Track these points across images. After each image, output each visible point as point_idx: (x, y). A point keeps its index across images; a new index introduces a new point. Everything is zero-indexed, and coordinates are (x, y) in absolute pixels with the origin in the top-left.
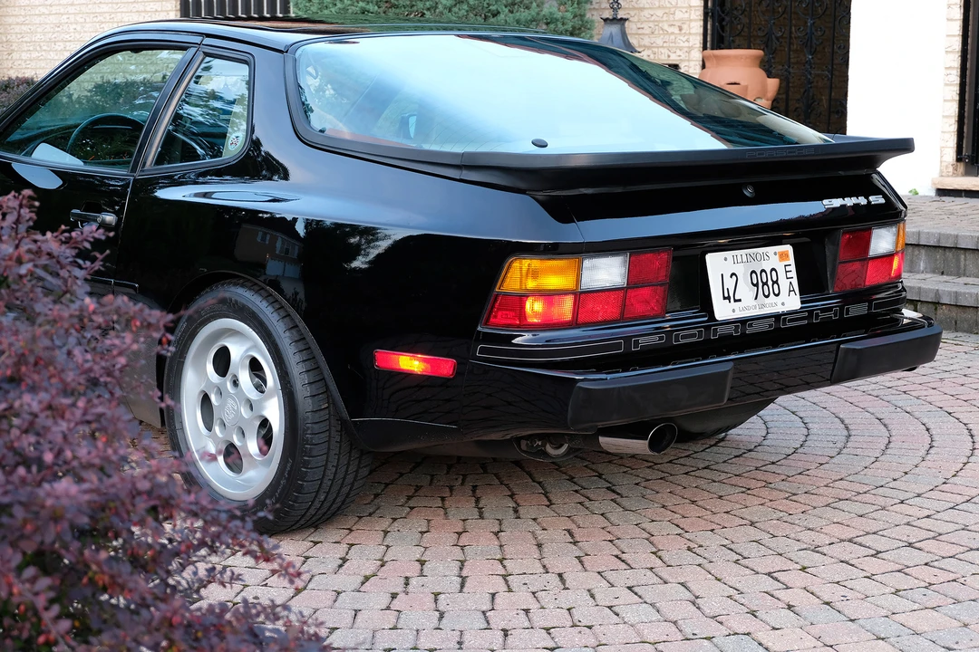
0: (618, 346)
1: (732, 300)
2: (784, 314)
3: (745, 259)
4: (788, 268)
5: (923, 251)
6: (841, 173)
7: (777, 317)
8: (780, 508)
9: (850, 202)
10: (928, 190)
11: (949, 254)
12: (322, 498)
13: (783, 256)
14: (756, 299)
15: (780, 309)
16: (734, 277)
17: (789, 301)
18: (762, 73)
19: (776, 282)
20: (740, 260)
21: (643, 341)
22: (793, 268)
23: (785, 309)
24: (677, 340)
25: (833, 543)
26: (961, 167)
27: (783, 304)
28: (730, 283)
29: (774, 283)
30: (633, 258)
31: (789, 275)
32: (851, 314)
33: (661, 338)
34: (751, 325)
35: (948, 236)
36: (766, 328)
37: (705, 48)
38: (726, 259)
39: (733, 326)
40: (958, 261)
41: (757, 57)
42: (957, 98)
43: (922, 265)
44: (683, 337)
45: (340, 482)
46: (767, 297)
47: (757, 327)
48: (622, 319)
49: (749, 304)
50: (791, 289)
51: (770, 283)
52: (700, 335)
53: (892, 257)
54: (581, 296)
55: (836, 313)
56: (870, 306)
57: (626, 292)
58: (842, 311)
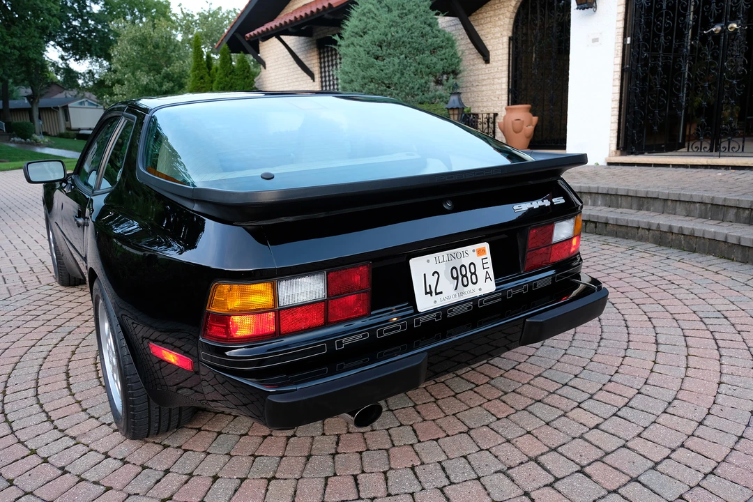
0: (321, 349)
1: (434, 293)
2: (481, 297)
3: (446, 258)
4: (484, 261)
5: (600, 196)
6: (531, 182)
7: (475, 300)
8: (493, 411)
9: (536, 204)
10: (603, 163)
11: (613, 197)
12: (156, 425)
13: (481, 252)
14: (456, 289)
15: (478, 294)
16: (436, 275)
17: (485, 285)
18: (530, 115)
19: (475, 273)
20: (441, 260)
21: (346, 341)
22: (489, 260)
23: (482, 293)
24: (381, 333)
25: (522, 463)
26: (619, 152)
27: (480, 289)
28: (432, 281)
29: (472, 274)
30: (331, 275)
31: (485, 266)
32: (538, 287)
33: (364, 336)
34: (451, 311)
35: (612, 189)
36: (466, 311)
37: (508, 105)
38: (428, 261)
39: (435, 315)
40: (618, 200)
41: (528, 108)
42: (617, 121)
43: (599, 203)
44: (386, 332)
45: (167, 415)
46: (465, 286)
47: (457, 311)
48: (327, 324)
49: (450, 294)
50: (487, 276)
51: (469, 275)
52: (404, 326)
53: (571, 240)
54: (281, 312)
55: (525, 289)
56: (553, 278)
57: (327, 302)
58: (530, 286)
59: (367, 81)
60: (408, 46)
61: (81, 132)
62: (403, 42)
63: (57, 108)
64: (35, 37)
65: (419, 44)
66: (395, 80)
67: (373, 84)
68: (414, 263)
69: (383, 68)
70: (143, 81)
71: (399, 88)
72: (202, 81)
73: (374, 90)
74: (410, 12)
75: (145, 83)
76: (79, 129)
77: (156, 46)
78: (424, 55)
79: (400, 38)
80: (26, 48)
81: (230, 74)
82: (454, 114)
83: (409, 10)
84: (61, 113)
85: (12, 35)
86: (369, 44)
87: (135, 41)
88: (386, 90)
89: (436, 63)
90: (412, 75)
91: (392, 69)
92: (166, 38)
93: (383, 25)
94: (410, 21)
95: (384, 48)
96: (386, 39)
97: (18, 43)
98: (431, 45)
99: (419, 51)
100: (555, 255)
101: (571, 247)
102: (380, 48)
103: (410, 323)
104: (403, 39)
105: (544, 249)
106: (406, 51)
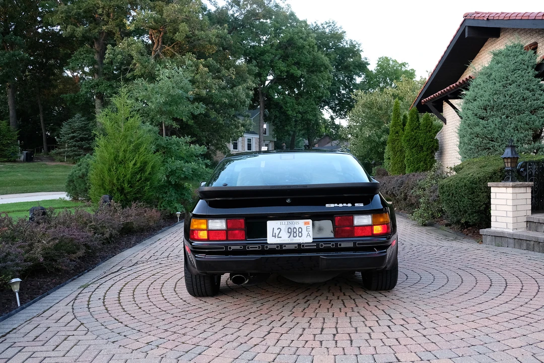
0: (223, 248)
1: (277, 237)
2: (303, 243)
3: (286, 223)
4: (308, 228)
7: (299, 244)
9: (342, 205)
14: (289, 237)
15: (301, 242)
16: (280, 230)
17: (306, 239)
19: (301, 232)
20: (284, 224)
21: (233, 247)
22: (311, 228)
24: (248, 248)
27: (303, 240)
28: (277, 232)
30: (229, 220)
31: (308, 230)
32: (342, 246)
33: (240, 247)
34: (285, 246)
36: (294, 248)
38: (276, 223)
39: (276, 246)
44: (251, 248)
46: (295, 237)
47: (287, 247)
48: (227, 240)
49: (285, 239)
50: (308, 235)
51: (297, 232)
52: (259, 247)
53: (371, 226)
54: (209, 231)
55: (333, 245)
56: (355, 244)
57: (227, 231)
58: (336, 244)
59: (473, 136)
60: (509, 108)
62: (504, 106)
64: (312, 104)
65: (519, 106)
66: (496, 135)
67: (478, 139)
68: (269, 223)
69: (485, 125)
70: (366, 134)
71: (500, 141)
72: (397, 134)
73: (479, 143)
74: (513, 82)
75: (368, 136)
77: (380, 108)
78: (524, 115)
79: (502, 103)
80: (306, 112)
81: (415, 130)
82: (507, 162)
83: (512, 81)
85: (299, 104)
86: (476, 108)
87: (366, 105)
88: (489, 143)
89: (534, 121)
90: (512, 131)
91: (493, 126)
92: (387, 102)
93: (488, 93)
94: (512, 89)
95: (488, 111)
96: (489, 104)
97: (302, 109)
98: (531, 106)
99: (519, 112)
100: (359, 232)
101: (372, 230)
102: (485, 111)
103: (263, 247)
104: (505, 103)
105: (348, 228)
106: (507, 112)
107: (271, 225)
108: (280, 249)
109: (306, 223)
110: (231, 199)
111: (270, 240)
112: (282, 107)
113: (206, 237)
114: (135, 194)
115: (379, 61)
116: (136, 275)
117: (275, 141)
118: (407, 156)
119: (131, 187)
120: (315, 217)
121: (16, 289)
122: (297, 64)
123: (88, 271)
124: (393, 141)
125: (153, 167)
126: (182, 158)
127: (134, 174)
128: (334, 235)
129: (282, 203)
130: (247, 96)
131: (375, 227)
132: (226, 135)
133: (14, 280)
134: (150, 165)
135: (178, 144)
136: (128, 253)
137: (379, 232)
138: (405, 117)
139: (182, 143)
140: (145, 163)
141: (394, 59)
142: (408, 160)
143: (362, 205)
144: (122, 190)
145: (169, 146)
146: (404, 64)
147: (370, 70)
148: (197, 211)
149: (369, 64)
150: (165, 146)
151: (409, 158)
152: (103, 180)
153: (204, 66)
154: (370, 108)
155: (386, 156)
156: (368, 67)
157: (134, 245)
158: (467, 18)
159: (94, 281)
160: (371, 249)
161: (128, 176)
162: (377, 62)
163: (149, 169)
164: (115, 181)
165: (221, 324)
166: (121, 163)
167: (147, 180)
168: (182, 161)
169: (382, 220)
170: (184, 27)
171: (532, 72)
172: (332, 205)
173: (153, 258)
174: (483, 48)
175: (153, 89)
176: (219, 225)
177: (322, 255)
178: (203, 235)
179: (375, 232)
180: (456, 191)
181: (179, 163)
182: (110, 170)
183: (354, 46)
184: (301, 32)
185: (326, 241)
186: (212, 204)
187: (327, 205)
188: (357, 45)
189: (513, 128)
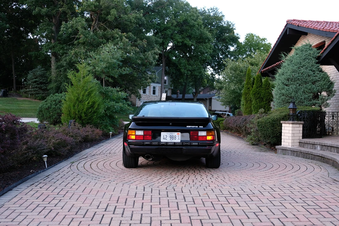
0: (142, 143)
1: (165, 139)
3: (169, 133)
7: (175, 143)
9: (193, 127)
14: (170, 139)
19: (176, 138)
21: (146, 143)
24: (153, 143)
27: (176, 141)
28: (165, 137)
30: (145, 131)
31: (179, 137)
32: (193, 144)
33: (149, 143)
36: (172, 144)
38: (165, 133)
39: (164, 143)
47: (169, 144)
48: (144, 140)
49: (168, 140)
50: (179, 139)
51: (174, 138)
52: (157, 143)
53: (206, 136)
54: (136, 136)
55: (189, 144)
56: (198, 143)
57: (144, 136)
58: (191, 143)
59: (281, 95)
60: (301, 80)
61: (216, 112)
62: (298, 79)
63: (207, 99)
64: (198, 65)
65: (306, 79)
66: (293, 95)
67: (284, 97)
68: (162, 133)
69: (288, 89)
71: (295, 99)
72: (248, 90)
73: (284, 99)
75: (233, 89)
76: (215, 111)
77: (242, 71)
78: (308, 84)
79: (297, 77)
80: (194, 70)
81: (259, 87)
82: (291, 111)
83: (303, 65)
84: (208, 101)
85: (189, 64)
86: (283, 79)
87: (232, 69)
88: (289, 99)
89: (313, 88)
91: (292, 90)
94: (303, 70)
95: (290, 81)
96: (290, 77)
97: (191, 68)
98: (312, 80)
99: (306, 83)
100: (200, 139)
101: (206, 138)
102: (288, 81)
103: (159, 143)
104: (299, 77)
105: (196, 137)
106: (299, 82)
107: (163, 134)
108: (166, 144)
109: (178, 134)
110: (146, 122)
111: (162, 140)
112: (177, 66)
113: (134, 138)
114: (88, 120)
115: (247, 36)
116: (95, 159)
117: (172, 89)
118: (254, 104)
119: (85, 116)
120: (182, 131)
121: (45, 160)
122: (190, 37)
123: (71, 157)
124: (246, 94)
125: (98, 105)
126: (114, 100)
127: (88, 109)
128: (190, 139)
129: (168, 125)
130: (154, 58)
131: (208, 137)
132: (138, 84)
133: (44, 156)
134: (97, 104)
135: (112, 92)
136: (87, 151)
137: (210, 139)
138: (254, 79)
139: (115, 92)
140: (94, 103)
141: (257, 35)
142: (254, 106)
143: (202, 127)
144: (80, 118)
145: (107, 93)
146: (264, 39)
147: (240, 42)
148: (131, 127)
149: (239, 38)
150: (104, 92)
151: (254, 105)
152: (70, 111)
153: (126, 37)
154: (235, 71)
155: (242, 103)
156: (239, 40)
157: (90, 147)
158: (288, 23)
159: (76, 161)
160: (206, 146)
161: (84, 110)
162: (245, 37)
163: (96, 106)
164: (77, 112)
165: (140, 176)
166: (80, 102)
167: (95, 112)
168: (114, 102)
169: (211, 134)
170: (114, 12)
171: (314, 61)
172: (189, 127)
173: (102, 153)
174: (299, 40)
175: (99, 59)
176: (140, 133)
177: (184, 148)
178: (133, 137)
179: (208, 139)
180: (265, 125)
181: (113, 103)
182: (74, 106)
183: (230, 26)
184: (193, 15)
185: (186, 142)
186: (138, 124)
187: (187, 127)
188: (231, 25)
189: (303, 92)
